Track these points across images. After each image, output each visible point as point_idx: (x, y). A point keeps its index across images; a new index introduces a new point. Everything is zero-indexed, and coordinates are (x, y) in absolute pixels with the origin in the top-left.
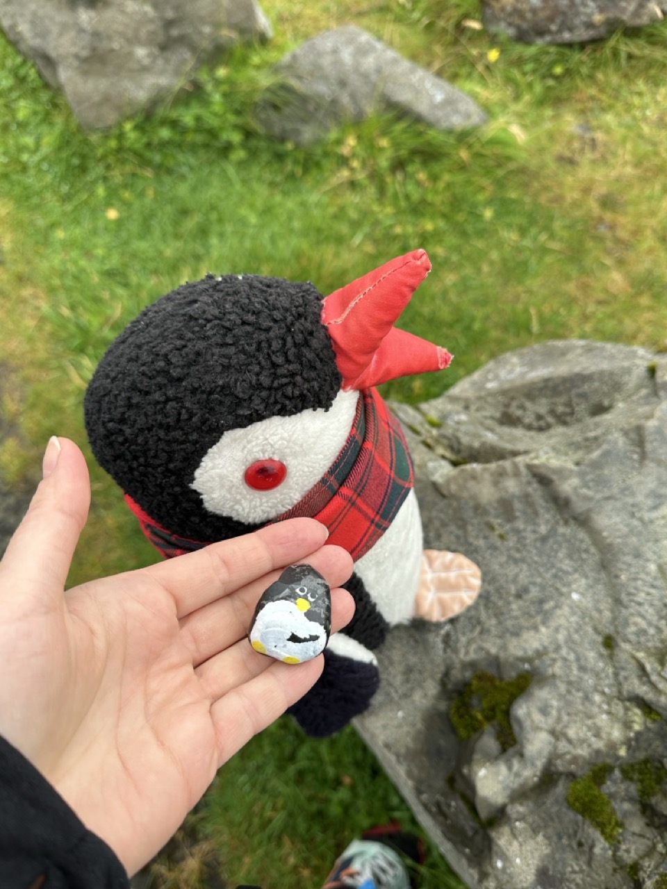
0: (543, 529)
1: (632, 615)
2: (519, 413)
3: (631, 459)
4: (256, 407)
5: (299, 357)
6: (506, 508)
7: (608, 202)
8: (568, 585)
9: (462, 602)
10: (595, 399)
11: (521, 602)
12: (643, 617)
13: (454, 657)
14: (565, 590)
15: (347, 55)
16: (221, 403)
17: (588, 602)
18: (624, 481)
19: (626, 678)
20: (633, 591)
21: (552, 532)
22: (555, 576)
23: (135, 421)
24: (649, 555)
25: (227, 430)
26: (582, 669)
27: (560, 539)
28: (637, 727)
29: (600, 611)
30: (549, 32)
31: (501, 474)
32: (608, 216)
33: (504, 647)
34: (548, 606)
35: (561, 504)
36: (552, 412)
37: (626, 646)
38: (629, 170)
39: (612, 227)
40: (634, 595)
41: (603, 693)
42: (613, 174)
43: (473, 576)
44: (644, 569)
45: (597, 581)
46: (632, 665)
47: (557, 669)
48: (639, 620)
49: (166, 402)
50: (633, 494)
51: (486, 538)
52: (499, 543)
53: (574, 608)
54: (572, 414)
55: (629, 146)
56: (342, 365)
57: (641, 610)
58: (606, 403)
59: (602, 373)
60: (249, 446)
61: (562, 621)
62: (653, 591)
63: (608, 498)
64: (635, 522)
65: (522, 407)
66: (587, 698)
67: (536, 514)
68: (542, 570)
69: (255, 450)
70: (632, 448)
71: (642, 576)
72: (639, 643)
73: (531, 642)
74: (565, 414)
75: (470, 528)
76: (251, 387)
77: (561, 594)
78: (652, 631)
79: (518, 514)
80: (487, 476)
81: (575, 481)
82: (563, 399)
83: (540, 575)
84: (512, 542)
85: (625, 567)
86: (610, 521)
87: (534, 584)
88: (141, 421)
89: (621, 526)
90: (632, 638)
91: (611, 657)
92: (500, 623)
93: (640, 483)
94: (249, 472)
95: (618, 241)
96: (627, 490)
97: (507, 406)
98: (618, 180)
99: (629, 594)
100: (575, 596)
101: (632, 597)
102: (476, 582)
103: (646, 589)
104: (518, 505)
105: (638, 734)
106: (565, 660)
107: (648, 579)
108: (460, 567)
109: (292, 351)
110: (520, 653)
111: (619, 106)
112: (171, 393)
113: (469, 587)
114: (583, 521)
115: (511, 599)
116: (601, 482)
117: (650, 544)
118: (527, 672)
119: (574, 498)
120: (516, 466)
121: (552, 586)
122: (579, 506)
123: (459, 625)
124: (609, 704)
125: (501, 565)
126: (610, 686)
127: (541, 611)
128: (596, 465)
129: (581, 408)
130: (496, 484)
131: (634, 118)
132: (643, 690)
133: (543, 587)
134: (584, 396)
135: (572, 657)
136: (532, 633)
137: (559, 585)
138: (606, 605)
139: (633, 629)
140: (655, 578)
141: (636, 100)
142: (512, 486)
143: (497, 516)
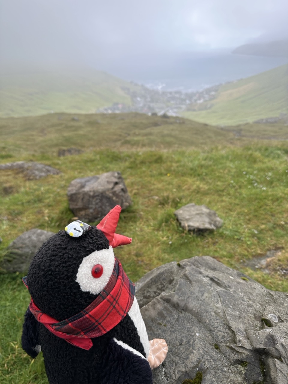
0: (176, 317)
1: (217, 332)
2: (148, 294)
3: (188, 284)
4: (91, 248)
6: (161, 315)
8: (193, 332)
9: (164, 352)
10: (168, 279)
11: (183, 346)
12: (221, 331)
14: (193, 334)
16: (80, 250)
17: (202, 336)
18: (190, 291)
19: (229, 356)
20: (213, 324)
21: (179, 316)
22: (188, 331)
24: (210, 310)
25: (84, 257)
26: (214, 360)
27: (182, 318)
28: (243, 372)
29: (208, 337)
31: (154, 304)
33: (186, 366)
34: (191, 343)
35: (176, 306)
36: (158, 289)
37: (222, 344)
41: (226, 366)
43: (162, 342)
44: (211, 315)
45: (201, 327)
46: (228, 350)
47: (207, 365)
48: (220, 333)
50: (194, 293)
51: (160, 329)
52: (165, 329)
53: (199, 338)
54: (164, 286)
56: (108, 238)
57: (218, 329)
58: (172, 279)
59: (166, 270)
60: (91, 261)
61: (199, 345)
62: (218, 321)
63: (189, 297)
64: (200, 302)
65: (148, 292)
66: (222, 371)
67: (171, 312)
68: (183, 331)
69: (93, 261)
70: (186, 281)
71: (212, 318)
72: (225, 341)
73: (194, 358)
74: (162, 288)
75: (153, 328)
76: (88, 244)
77: (193, 336)
78: (226, 335)
79: (166, 315)
80: (150, 307)
81: (176, 297)
82: (159, 283)
83: (184, 333)
84: (169, 326)
85: (206, 317)
86: (193, 305)
87: (183, 337)
89: (197, 304)
90: (222, 340)
91: (220, 351)
92: (180, 358)
93: (194, 289)
94: (93, 270)
96: (192, 293)
97: (143, 294)
99: (212, 326)
100: (197, 335)
103: (216, 321)
104: (164, 312)
105: (245, 374)
106: (207, 359)
107: (214, 318)
110: (193, 365)
114: (185, 309)
115: (179, 347)
116: (184, 294)
117: (208, 307)
118: (199, 371)
119: (179, 302)
120: (157, 299)
121: (189, 335)
122: (182, 304)
125: (170, 336)
126: (226, 362)
127: (190, 346)
128: (179, 289)
129: (166, 283)
130: (154, 308)
132: (236, 356)
133: (187, 337)
134: (164, 279)
135: (209, 358)
136: (192, 354)
137: (190, 333)
138: (208, 334)
139: (220, 337)
140: (216, 317)
142: (159, 307)
143: (160, 320)
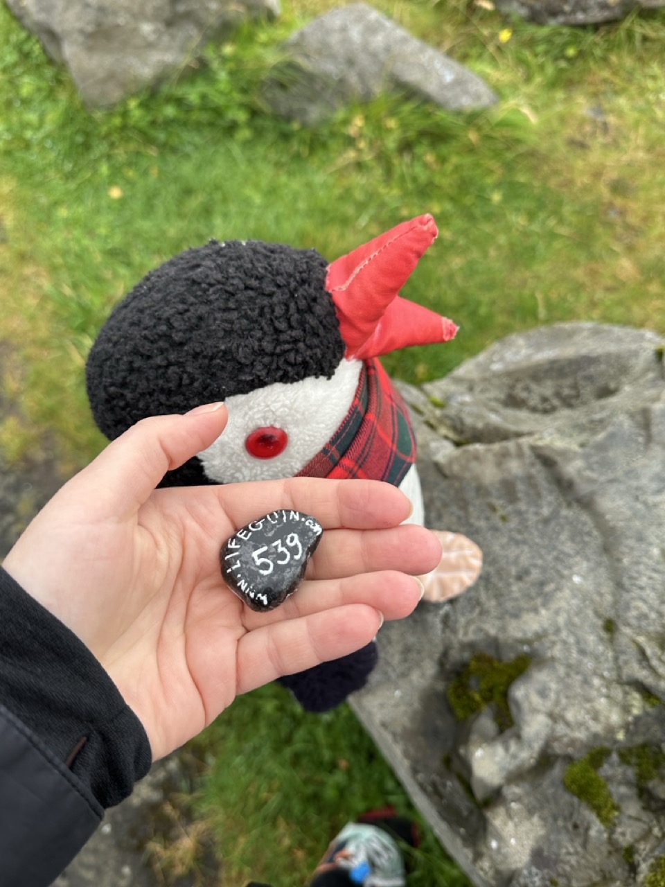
0: (546, 511)
1: (633, 599)
2: (524, 395)
3: (636, 441)
4: (259, 373)
5: (302, 323)
6: (508, 489)
7: (619, 188)
8: (570, 567)
9: (462, 582)
10: (601, 382)
11: (521, 584)
12: (645, 601)
13: (452, 637)
14: (566, 572)
15: (355, 34)
16: (223, 368)
17: (589, 586)
18: (628, 464)
19: (626, 662)
20: (635, 575)
21: (555, 514)
22: (557, 559)
23: (136, 386)
24: (652, 539)
25: (229, 396)
26: (582, 652)
27: (562, 521)
28: (636, 711)
29: (601, 595)
30: (562, 12)
31: (505, 455)
32: (619, 202)
33: (503, 629)
34: (549, 588)
35: (564, 486)
36: (558, 394)
37: (627, 630)
38: (641, 155)
39: (623, 213)
40: (636, 579)
41: (602, 677)
42: (625, 158)
43: (474, 556)
44: (647, 553)
45: (599, 564)
46: (633, 650)
47: (557, 651)
48: (640, 604)
49: (167, 367)
50: (637, 477)
51: (487, 519)
52: (500, 524)
53: (576, 591)
54: (578, 396)
55: (642, 130)
56: (345, 332)
57: (643, 594)
58: (612, 385)
59: (608, 355)
60: (250, 413)
61: (563, 604)
62: (655, 575)
63: (612, 481)
64: (639, 506)
65: (527, 389)
66: (586, 682)
67: (539, 495)
68: (543, 551)
69: (256, 417)
70: (637, 431)
71: (645, 560)
72: (640, 627)
73: (531, 624)
74: (571, 397)
75: (471, 509)
76: (254, 352)
77: (562, 577)
78: (653, 615)
79: (520, 495)
80: (490, 457)
81: (579, 463)
82: (568, 381)
83: (541, 557)
84: (514, 523)
85: (627, 550)
86: (613, 504)
87: (535, 566)
88: (143, 385)
89: (624, 510)
90: (634, 622)
91: (611, 641)
92: (500, 604)
93: (645, 466)
94: (250, 439)
95: (628, 227)
96: (631, 473)
97: (512, 387)
98: (629, 165)
99: (631, 578)
100: (576, 579)
101: (633, 581)
102: (477, 563)
103: (649, 573)
104: (520, 487)
105: (637, 719)
106: (565, 642)
107: (651, 562)
108: (461, 547)
109: (295, 317)
110: (519, 635)
111: (633, 90)
112: (172, 357)
113: (469, 568)
114: (587, 504)
115: (511, 580)
116: (606, 464)
117: (653, 528)
118: (526, 654)
119: (577, 480)
120: (519, 447)
121: (553, 568)
122: (583, 489)
123: (459, 606)
124: (607, 687)
125: (503, 547)
126: (609, 670)
127: (541, 593)
128: (602, 447)
129: (588, 390)
130: (499, 464)
131: (648, 102)
132: (642, 674)
133: (544, 570)
134: (590, 378)
135: (571, 640)
136: (532, 615)
137: (560, 567)
138: (607, 588)
139: (634, 613)
140: (658, 563)
141: (650, 84)
142: (514, 467)
143: (499, 498)
